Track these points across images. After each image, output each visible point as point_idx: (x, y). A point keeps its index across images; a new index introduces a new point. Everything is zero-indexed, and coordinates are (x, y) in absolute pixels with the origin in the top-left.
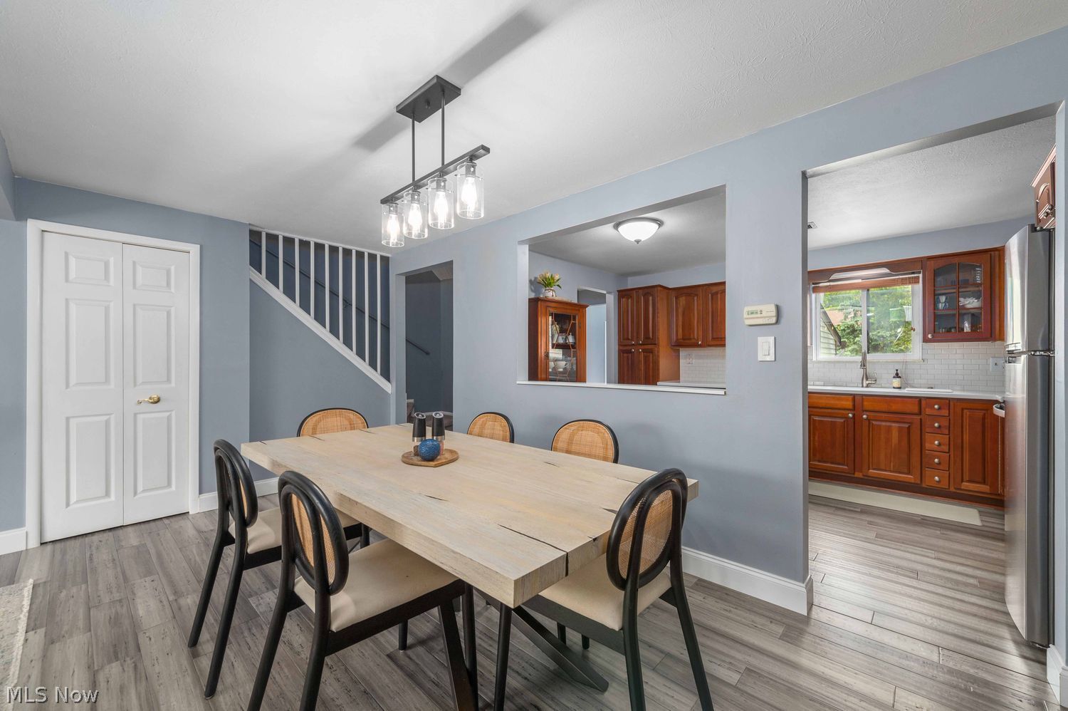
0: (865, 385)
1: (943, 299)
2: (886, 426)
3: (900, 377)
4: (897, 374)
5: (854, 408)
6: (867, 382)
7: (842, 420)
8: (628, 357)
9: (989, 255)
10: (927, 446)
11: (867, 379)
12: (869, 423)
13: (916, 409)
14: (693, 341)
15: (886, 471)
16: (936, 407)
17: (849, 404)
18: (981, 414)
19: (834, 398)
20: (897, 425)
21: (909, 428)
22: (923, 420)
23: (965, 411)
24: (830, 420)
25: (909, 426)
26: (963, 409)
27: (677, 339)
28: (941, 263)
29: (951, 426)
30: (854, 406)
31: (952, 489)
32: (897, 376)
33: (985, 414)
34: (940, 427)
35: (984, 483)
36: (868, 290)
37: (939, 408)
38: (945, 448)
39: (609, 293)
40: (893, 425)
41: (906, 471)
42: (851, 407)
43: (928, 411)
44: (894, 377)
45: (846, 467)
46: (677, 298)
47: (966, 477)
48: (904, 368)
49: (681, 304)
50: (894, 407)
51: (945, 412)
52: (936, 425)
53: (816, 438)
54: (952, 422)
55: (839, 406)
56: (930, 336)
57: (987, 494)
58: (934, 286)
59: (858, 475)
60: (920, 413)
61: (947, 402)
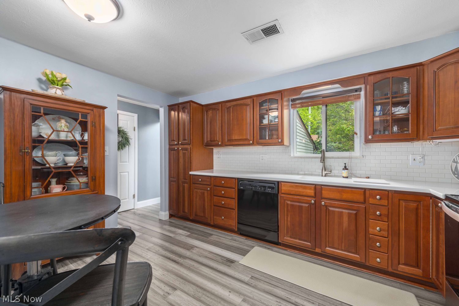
0: (324, 175)
1: (379, 108)
2: (338, 212)
3: (347, 169)
4: (345, 167)
5: (315, 196)
6: (326, 172)
7: (307, 205)
8: (173, 153)
9: (416, 69)
10: (371, 230)
11: (325, 170)
12: (327, 208)
13: (361, 199)
14: (216, 142)
15: (338, 249)
16: (378, 197)
17: (311, 192)
18: (413, 205)
19: (301, 187)
20: (347, 211)
21: (356, 214)
22: (367, 208)
23: (401, 202)
24: (298, 204)
25: (356, 213)
26: (399, 200)
27: (207, 141)
28: (379, 77)
29: (390, 214)
30: (315, 193)
31: (390, 270)
32: (345, 168)
33: (418, 205)
34: (380, 215)
35: (417, 266)
36: (326, 106)
37: (380, 199)
38: (385, 234)
39: (161, 107)
40: (344, 211)
41: (353, 251)
42: (313, 194)
43: (371, 201)
44: (343, 169)
45: (309, 244)
46: (207, 112)
47: (402, 260)
48: (350, 162)
49: (209, 116)
50: (345, 196)
51: (385, 202)
52: (378, 213)
53: (289, 219)
54: (390, 211)
55: (304, 194)
56: (370, 137)
57: (419, 276)
58: (374, 97)
59: (318, 250)
60: (365, 202)
61: (386, 194)
